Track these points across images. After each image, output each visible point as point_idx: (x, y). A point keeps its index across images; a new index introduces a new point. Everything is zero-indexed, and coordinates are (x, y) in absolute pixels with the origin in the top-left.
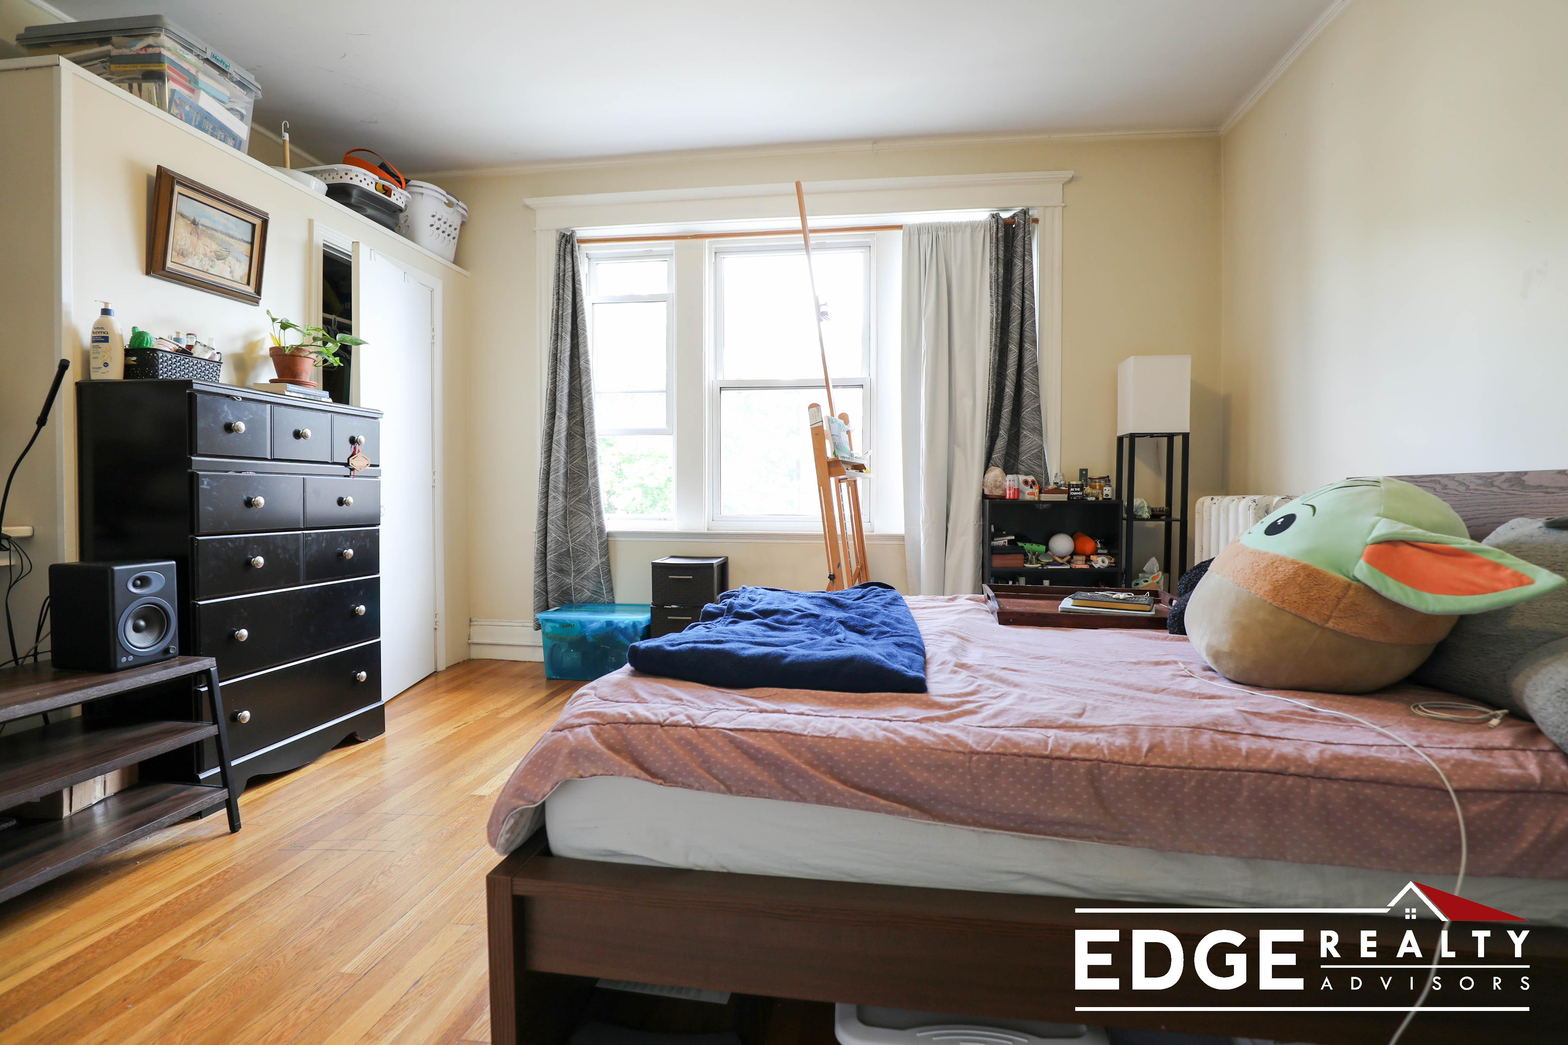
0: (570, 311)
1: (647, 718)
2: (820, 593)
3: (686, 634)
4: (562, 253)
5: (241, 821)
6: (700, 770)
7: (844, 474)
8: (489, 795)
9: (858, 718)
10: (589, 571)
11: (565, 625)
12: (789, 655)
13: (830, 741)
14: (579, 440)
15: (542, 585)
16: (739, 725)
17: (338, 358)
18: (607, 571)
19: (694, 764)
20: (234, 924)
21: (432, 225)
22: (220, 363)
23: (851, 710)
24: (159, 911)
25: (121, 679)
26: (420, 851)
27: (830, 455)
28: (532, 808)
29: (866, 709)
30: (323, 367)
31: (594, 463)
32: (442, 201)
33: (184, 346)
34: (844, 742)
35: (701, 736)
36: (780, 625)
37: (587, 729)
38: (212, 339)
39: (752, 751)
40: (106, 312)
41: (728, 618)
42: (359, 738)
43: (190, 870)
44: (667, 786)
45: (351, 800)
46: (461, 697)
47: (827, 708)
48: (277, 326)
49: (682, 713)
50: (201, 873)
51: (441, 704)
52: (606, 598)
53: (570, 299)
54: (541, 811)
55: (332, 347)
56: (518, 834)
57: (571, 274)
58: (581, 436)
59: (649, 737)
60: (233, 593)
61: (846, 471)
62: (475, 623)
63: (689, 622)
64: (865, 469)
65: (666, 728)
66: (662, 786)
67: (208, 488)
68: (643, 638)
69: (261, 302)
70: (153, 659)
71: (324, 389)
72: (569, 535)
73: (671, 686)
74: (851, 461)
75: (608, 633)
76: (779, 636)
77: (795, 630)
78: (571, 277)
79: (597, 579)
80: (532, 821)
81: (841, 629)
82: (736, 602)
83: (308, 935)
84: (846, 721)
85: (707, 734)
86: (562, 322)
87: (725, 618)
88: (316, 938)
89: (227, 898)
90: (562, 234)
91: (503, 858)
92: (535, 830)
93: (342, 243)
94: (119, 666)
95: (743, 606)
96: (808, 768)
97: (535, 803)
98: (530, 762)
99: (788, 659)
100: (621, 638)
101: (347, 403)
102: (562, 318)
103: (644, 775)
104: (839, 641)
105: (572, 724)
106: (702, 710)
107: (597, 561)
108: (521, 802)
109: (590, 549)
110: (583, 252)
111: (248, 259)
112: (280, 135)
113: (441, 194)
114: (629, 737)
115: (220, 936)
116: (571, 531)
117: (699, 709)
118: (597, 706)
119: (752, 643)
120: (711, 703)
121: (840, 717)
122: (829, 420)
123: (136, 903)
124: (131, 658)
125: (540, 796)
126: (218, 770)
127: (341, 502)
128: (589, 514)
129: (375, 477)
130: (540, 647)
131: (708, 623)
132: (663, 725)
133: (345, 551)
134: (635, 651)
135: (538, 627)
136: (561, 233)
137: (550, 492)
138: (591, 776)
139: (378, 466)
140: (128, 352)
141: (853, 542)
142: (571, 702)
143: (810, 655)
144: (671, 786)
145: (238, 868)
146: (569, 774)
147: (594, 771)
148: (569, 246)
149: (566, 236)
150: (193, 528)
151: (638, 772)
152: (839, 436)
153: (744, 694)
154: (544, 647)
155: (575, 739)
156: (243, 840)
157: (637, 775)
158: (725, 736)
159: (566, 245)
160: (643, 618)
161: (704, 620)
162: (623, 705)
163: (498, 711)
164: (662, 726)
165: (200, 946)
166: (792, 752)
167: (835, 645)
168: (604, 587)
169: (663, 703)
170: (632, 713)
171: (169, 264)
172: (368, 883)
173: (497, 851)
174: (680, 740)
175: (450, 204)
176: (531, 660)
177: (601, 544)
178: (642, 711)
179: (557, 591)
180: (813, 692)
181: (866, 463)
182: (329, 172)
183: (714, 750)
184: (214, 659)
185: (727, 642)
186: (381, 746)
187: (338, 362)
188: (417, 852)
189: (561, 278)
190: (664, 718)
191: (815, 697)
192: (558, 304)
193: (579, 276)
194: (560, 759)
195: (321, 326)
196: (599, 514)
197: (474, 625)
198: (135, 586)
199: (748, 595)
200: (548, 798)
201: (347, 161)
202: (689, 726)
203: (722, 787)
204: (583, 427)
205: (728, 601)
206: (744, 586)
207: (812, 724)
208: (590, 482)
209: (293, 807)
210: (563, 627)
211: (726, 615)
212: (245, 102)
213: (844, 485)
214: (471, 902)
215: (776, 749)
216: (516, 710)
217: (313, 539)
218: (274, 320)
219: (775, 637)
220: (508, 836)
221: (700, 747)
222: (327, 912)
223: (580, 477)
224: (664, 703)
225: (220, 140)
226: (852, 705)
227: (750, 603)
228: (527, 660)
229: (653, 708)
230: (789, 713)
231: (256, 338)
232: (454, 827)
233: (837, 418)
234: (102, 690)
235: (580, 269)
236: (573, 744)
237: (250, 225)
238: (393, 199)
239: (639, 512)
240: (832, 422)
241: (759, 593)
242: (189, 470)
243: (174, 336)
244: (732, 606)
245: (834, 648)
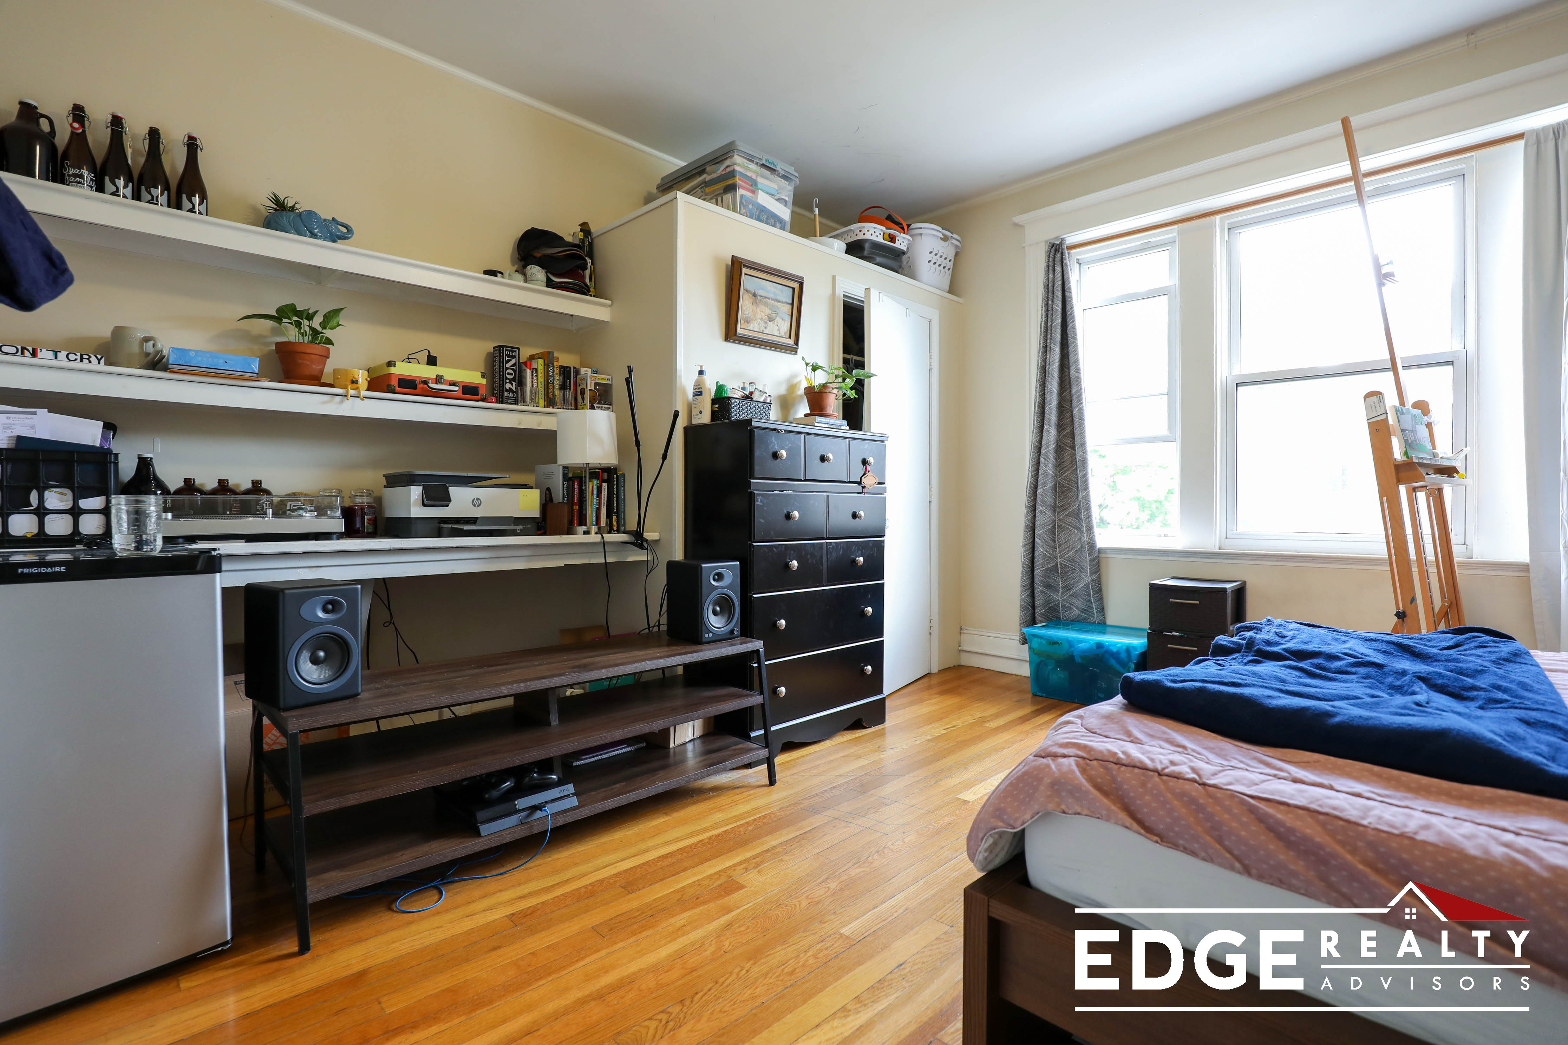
0: (1059, 321)
1: (1141, 762)
2: (1383, 635)
3: (1192, 670)
4: (1051, 264)
5: (777, 777)
6: (1208, 838)
7: (1423, 480)
8: (973, 801)
9: (1455, 818)
10: (1078, 588)
11: (1053, 643)
12: (1338, 713)
13: (1406, 842)
14: (1069, 452)
15: (1029, 600)
16: (1264, 793)
17: (854, 391)
18: (1098, 589)
19: (1200, 829)
20: (767, 862)
21: (929, 261)
22: (770, 404)
23: (1442, 805)
24: (721, 836)
25: (705, 650)
26: (909, 841)
27: (1398, 454)
28: (1011, 833)
29: (1469, 807)
30: (843, 400)
31: (1085, 475)
32: (938, 237)
33: (747, 393)
34: (1430, 848)
35: (1210, 795)
36: (1322, 672)
37: (1072, 761)
38: (765, 386)
39: (1282, 830)
40: (701, 373)
41: (1247, 656)
42: (865, 725)
43: (742, 808)
44: (1164, 846)
45: (856, 779)
46: (951, 701)
47: (1399, 794)
48: (810, 368)
49: (1185, 763)
50: (748, 813)
51: (933, 705)
52: (1096, 618)
53: (1059, 309)
54: (1020, 837)
55: (850, 382)
56: (997, 855)
57: (1060, 283)
58: (1071, 448)
59: (1143, 785)
60: (778, 589)
61: (1425, 475)
62: (965, 631)
63: (1195, 655)
64: (1458, 472)
65: (1165, 778)
66: (1158, 845)
67: (761, 504)
68: (1137, 669)
69: (798, 350)
70: (724, 637)
71: (844, 419)
72: (1058, 550)
73: (1172, 729)
74: (1433, 462)
75: (1097, 655)
76: (1321, 685)
77: (1345, 681)
78: (1061, 286)
79: (1086, 598)
80: (1011, 844)
81: (1419, 687)
82: (1258, 636)
83: (819, 890)
84: (1434, 820)
85: (1219, 795)
86: (1051, 334)
87: (1243, 656)
88: (823, 895)
89: (764, 839)
90: (1051, 245)
91: (982, 874)
92: (1014, 854)
93: (857, 292)
94: (704, 640)
95: (1269, 643)
96: (1367, 870)
97: (1014, 828)
98: (1011, 784)
99: (1337, 719)
100: (1113, 662)
101: (861, 430)
102: (1051, 330)
103: (1135, 826)
104: (1418, 704)
105: (1055, 752)
106: (1211, 764)
107: (1087, 578)
108: (1001, 824)
109: (1079, 565)
110: (1072, 258)
111: (790, 317)
112: (812, 211)
113: (938, 231)
114: (1119, 779)
115: (757, 870)
116: (1059, 546)
117: (1207, 763)
118: (1082, 738)
119: (1281, 691)
120: (1224, 757)
121: (1423, 811)
122: (1397, 411)
123: (708, 825)
124: (711, 635)
125: (1019, 822)
126: (762, 732)
127: (855, 516)
128: (1079, 529)
129: (882, 494)
130: (1026, 661)
131: (1220, 658)
132: (1162, 773)
133: (857, 558)
134: (1128, 682)
135: (1024, 641)
136: (1050, 243)
137: (1038, 506)
138: (1075, 814)
139: (884, 483)
140: (714, 402)
141: (1435, 570)
142: (1055, 728)
143: (1371, 718)
144: (1170, 847)
145: (773, 816)
146: (1050, 807)
147: (1079, 810)
148: (1059, 255)
149: (1055, 246)
150: (751, 537)
151: (1129, 821)
152: (1414, 431)
153: (1270, 754)
154: (1031, 662)
155: (1059, 770)
156: (777, 794)
157: (1128, 824)
158: (1243, 803)
159: (1055, 254)
160: (1139, 643)
161: (1214, 654)
162: (1114, 742)
163: (983, 721)
164: (1160, 775)
165: (745, 873)
166: (1342, 843)
167: (1412, 710)
168: (1094, 607)
169: (1161, 747)
170: (1124, 753)
171: (739, 331)
172: (865, 858)
173: (975, 865)
174: (1181, 796)
175: (945, 239)
176: (1017, 673)
177: (1092, 560)
178: (1135, 752)
179: (1044, 607)
180: (1376, 768)
181: (1459, 464)
182: (847, 232)
183: (1226, 816)
184: (762, 642)
185: (1246, 685)
186: (882, 734)
187: (854, 394)
188: (907, 840)
189: (1051, 289)
190: (1163, 766)
191: (1379, 776)
192: (1047, 316)
193: (1069, 283)
194: (1042, 788)
195: (841, 365)
196: (1090, 529)
197: (964, 633)
198: (714, 580)
199: (1274, 629)
200: (1027, 826)
201: (862, 219)
202: (1193, 781)
203: (1237, 865)
204: (1074, 439)
205: (1248, 634)
206: (1269, 617)
207: (1376, 812)
208: (1081, 495)
209: (813, 774)
210: (1050, 644)
211: (1245, 652)
212: (787, 191)
213: (1421, 496)
214: (952, 903)
215: (1319, 837)
216: (1001, 721)
217: (833, 547)
218: (807, 364)
219: (1315, 687)
220: (986, 854)
221: (1209, 809)
222: (832, 874)
223: (1070, 490)
224: (1163, 748)
225: (772, 225)
226: (1443, 797)
227: (1277, 639)
228: (1014, 673)
229: (1149, 752)
230: (1337, 791)
231: (796, 381)
232: (939, 825)
233: (1410, 408)
234: (693, 657)
235: (1070, 276)
236: (1056, 775)
237: (791, 289)
238: (897, 245)
239: (1135, 527)
240: (1403, 413)
241: (1290, 627)
242: (749, 490)
243: (742, 386)
244: (1253, 642)
245: (1411, 713)
